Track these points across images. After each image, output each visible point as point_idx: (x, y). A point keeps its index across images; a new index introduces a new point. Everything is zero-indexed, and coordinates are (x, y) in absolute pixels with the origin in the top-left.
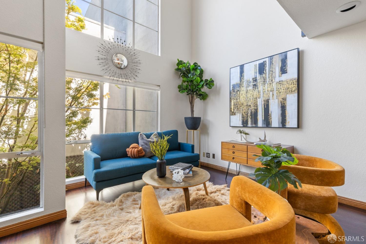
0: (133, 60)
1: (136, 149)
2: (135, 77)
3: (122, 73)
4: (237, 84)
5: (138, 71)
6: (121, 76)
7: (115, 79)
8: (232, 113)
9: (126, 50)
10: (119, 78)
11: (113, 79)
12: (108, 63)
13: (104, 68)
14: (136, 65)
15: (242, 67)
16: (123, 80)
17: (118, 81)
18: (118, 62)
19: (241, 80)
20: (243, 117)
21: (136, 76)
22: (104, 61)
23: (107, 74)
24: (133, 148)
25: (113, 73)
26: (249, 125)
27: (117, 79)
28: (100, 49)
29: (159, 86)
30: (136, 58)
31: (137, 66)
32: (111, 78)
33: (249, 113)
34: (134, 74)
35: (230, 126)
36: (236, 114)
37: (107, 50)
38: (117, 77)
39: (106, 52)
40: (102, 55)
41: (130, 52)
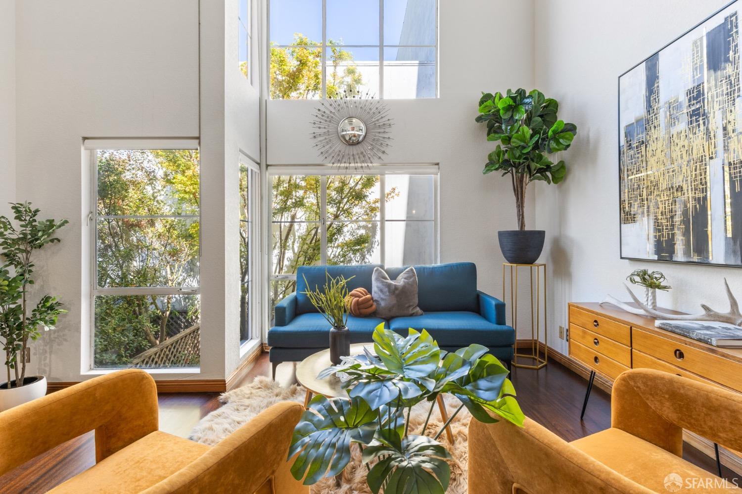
0: (376, 122)
1: (356, 299)
2: (380, 155)
3: (355, 153)
4: (638, 121)
5: (388, 142)
6: (354, 159)
7: (343, 165)
8: (627, 217)
9: (361, 108)
10: (350, 163)
11: (339, 167)
12: (330, 140)
13: (323, 150)
14: (382, 130)
15: (652, 62)
16: (356, 165)
17: (347, 168)
18: (353, 132)
19: (649, 106)
20: (658, 228)
21: (384, 152)
22: (324, 138)
23: (329, 159)
24: (352, 295)
25: (339, 155)
26: (679, 256)
27: (346, 165)
28: (317, 119)
29: (438, 164)
30: (382, 118)
31: (384, 132)
32: (335, 165)
33: (679, 213)
34: (379, 150)
35: (622, 258)
36: (638, 217)
37: (328, 117)
38: (345, 162)
39: (326, 121)
40: (320, 128)
41: (370, 109)
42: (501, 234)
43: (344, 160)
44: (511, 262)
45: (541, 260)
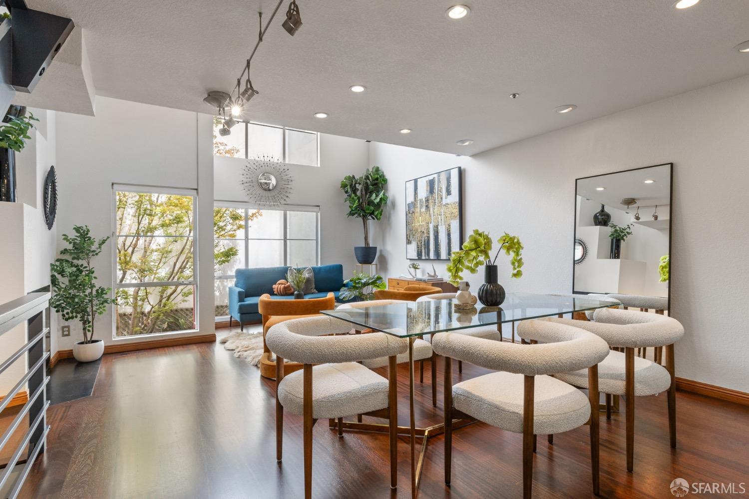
0: (283, 178)
1: (283, 286)
2: (285, 198)
3: (270, 195)
4: (412, 203)
5: (290, 191)
6: (269, 200)
7: (262, 203)
8: (409, 242)
9: (273, 167)
10: (266, 202)
11: (260, 204)
12: (253, 186)
13: (248, 192)
15: (416, 181)
16: (270, 203)
18: (265, 181)
19: (415, 199)
20: (418, 245)
21: (287, 197)
22: (249, 184)
23: (253, 198)
24: (279, 284)
25: (259, 196)
26: (423, 257)
27: (264, 203)
28: (245, 172)
29: (319, 206)
30: (287, 175)
31: (288, 184)
32: (257, 203)
33: (423, 241)
34: (284, 195)
35: (407, 258)
36: (412, 241)
37: (252, 172)
39: (251, 174)
40: (247, 178)
41: (279, 169)
42: (356, 249)
43: (262, 200)
44: (360, 263)
45: (374, 262)
